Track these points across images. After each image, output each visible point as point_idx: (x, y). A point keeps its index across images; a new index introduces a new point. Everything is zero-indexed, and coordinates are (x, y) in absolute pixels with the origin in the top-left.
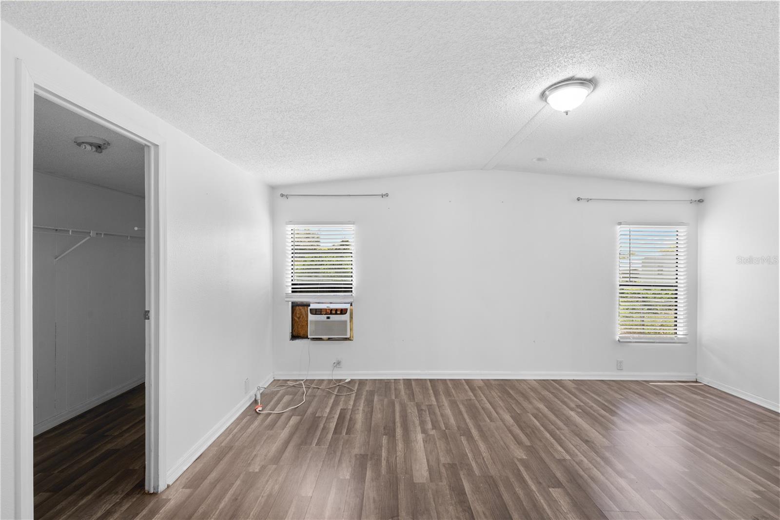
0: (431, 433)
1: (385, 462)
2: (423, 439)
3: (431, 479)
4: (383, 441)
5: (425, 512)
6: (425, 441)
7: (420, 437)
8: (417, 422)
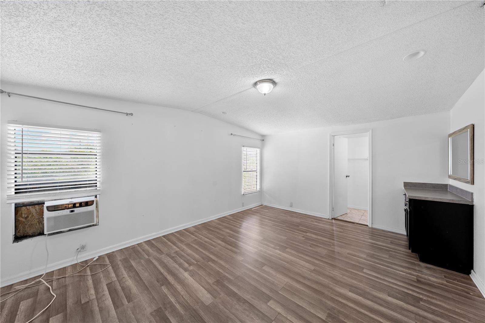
0: (191, 269)
1: (178, 305)
2: (189, 275)
3: (215, 297)
4: (164, 291)
5: (228, 319)
6: (192, 276)
7: (186, 274)
8: (177, 266)
